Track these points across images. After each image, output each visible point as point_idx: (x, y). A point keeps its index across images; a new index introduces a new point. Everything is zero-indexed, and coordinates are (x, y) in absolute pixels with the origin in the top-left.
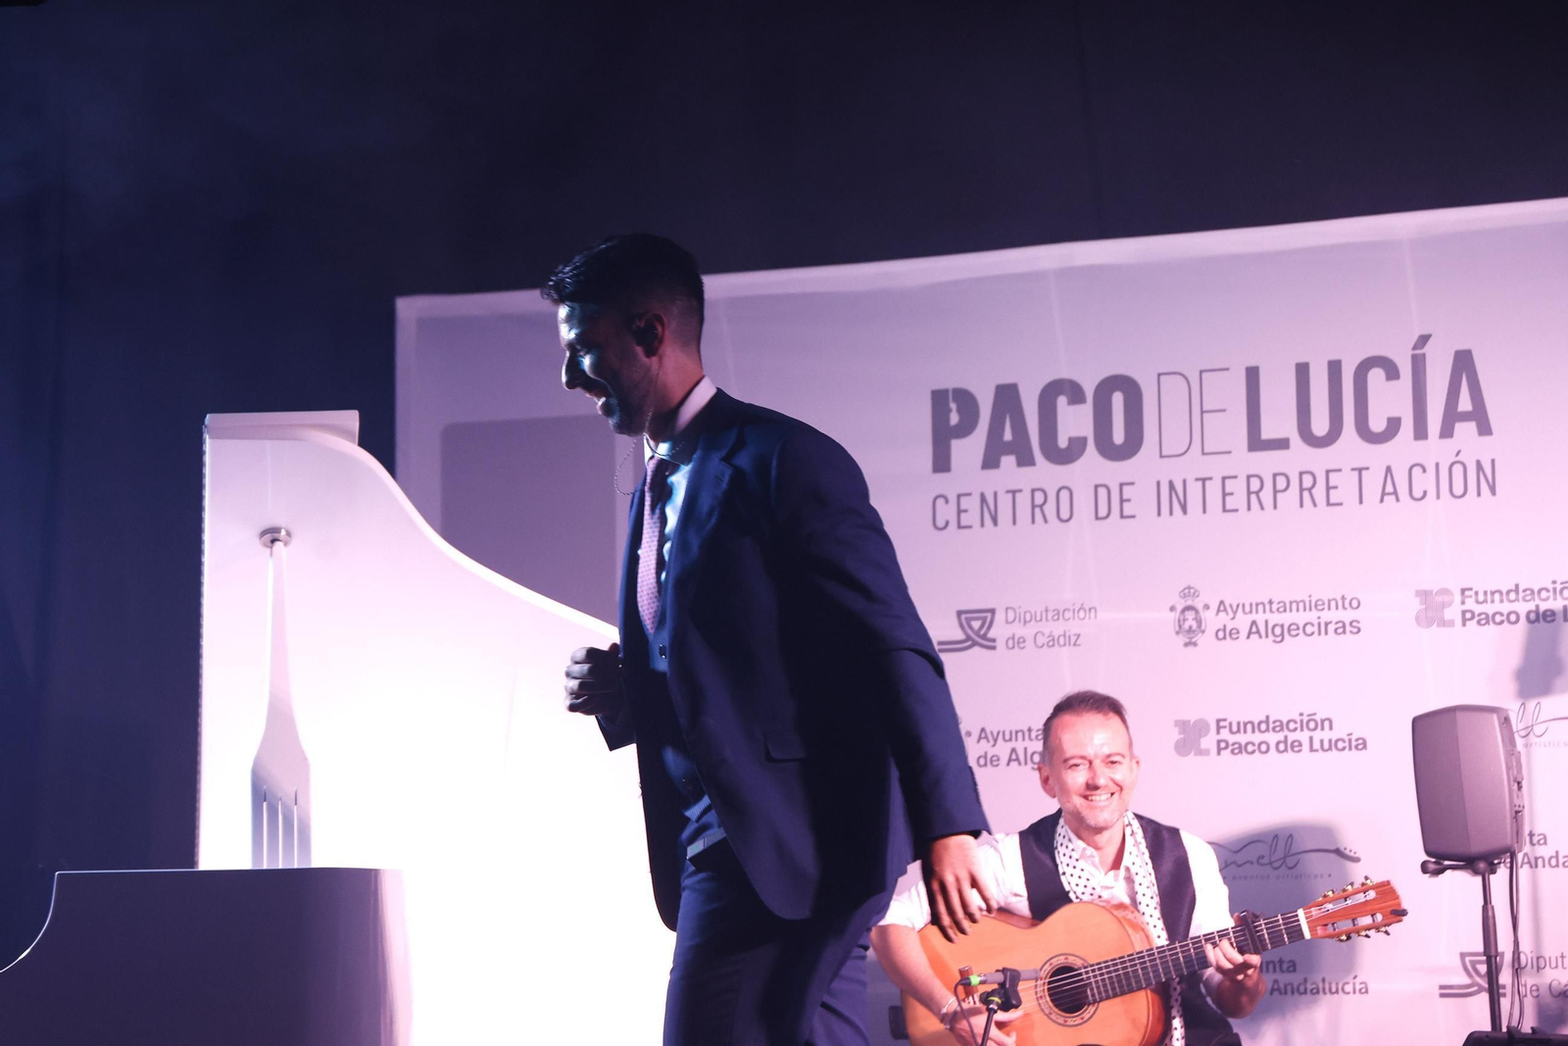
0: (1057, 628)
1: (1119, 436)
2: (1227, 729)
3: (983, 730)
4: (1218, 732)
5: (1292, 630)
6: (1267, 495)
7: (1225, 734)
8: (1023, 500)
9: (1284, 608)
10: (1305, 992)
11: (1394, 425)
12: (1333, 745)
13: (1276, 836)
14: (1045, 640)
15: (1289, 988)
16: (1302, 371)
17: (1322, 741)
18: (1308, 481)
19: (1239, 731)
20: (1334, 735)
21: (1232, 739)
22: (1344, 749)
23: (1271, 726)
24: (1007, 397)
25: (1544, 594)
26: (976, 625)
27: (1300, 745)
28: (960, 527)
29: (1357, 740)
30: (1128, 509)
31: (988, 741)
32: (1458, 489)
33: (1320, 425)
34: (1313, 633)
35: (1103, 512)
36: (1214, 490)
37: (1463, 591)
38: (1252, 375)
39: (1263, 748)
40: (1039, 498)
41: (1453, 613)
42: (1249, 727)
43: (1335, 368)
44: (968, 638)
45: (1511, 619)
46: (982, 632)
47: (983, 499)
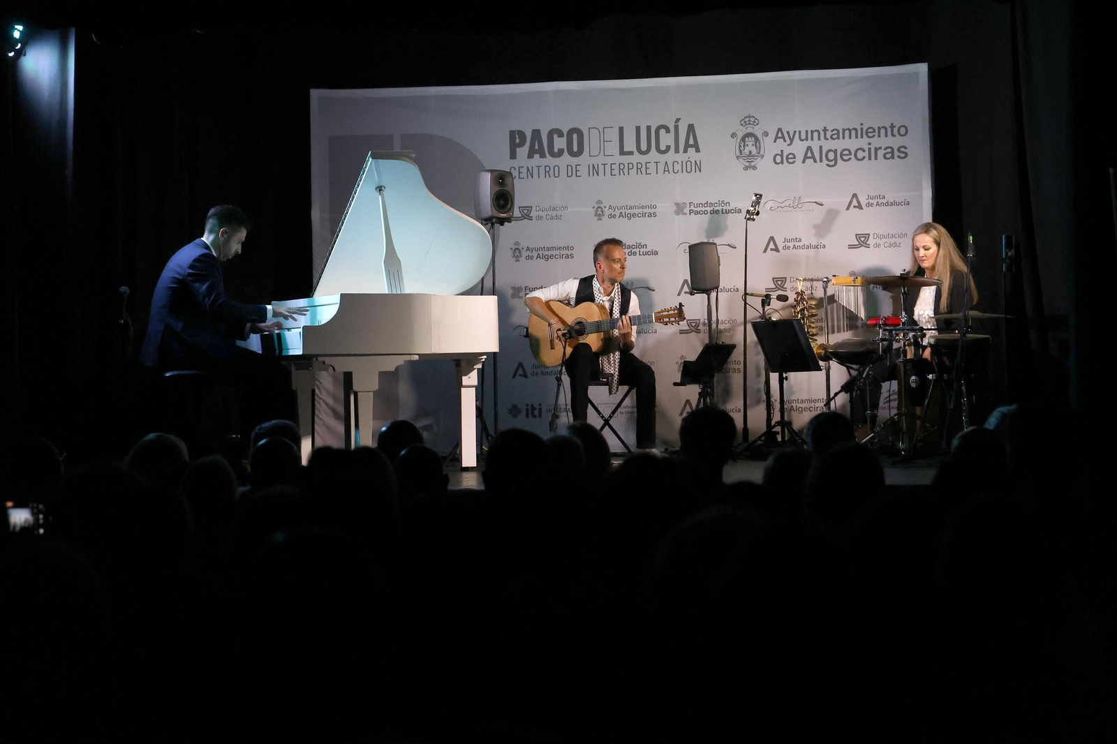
0: (554, 213)
1: (575, 149)
3: (528, 247)
5: (634, 215)
6: (626, 170)
8: (542, 170)
9: (631, 208)
11: (668, 148)
12: (647, 253)
13: (627, 283)
14: (550, 217)
16: (638, 129)
17: (643, 253)
18: (639, 166)
20: (647, 250)
22: (650, 255)
23: (627, 247)
24: (536, 134)
25: (716, 205)
26: (525, 212)
27: (636, 254)
28: (519, 178)
29: (655, 252)
30: (578, 174)
31: (530, 251)
32: (689, 170)
33: (644, 147)
34: (641, 216)
35: (570, 174)
36: (608, 168)
37: (690, 203)
38: (621, 129)
40: (548, 169)
41: (687, 210)
43: (649, 128)
44: (523, 216)
45: (705, 213)
46: (528, 214)
47: (528, 168)
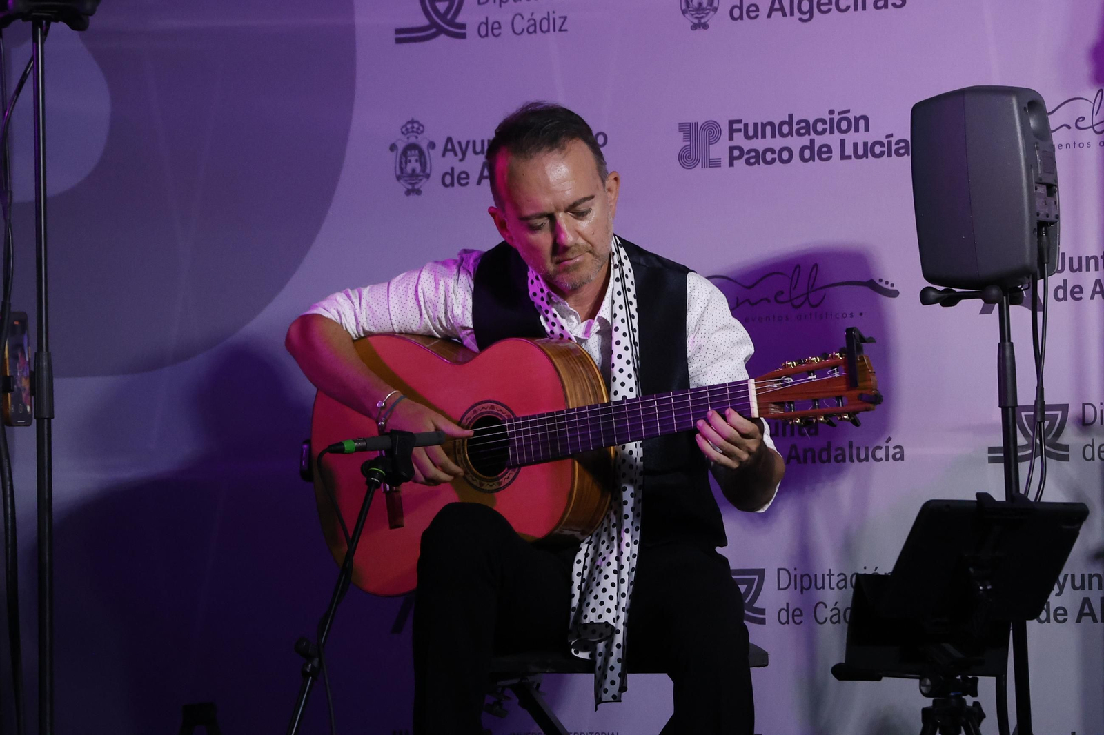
0: (538, 9)
2: (742, 134)
3: (449, 140)
4: (731, 138)
7: (739, 139)
10: (829, 460)
13: (798, 266)
14: (525, 24)
15: (809, 454)
17: (855, 145)
19: (756, 135)
20: (870, 138)
21: (747, 145)
22: (882, 154)
23: (795, 127)
26: (442, 7)
27: (830, 150)
29: (898, 143)
31: (456, 154)
34: (848, 8)
39: (784, 155)
42: (768, 129)
44: (433, 24)
46: (449, 17)
